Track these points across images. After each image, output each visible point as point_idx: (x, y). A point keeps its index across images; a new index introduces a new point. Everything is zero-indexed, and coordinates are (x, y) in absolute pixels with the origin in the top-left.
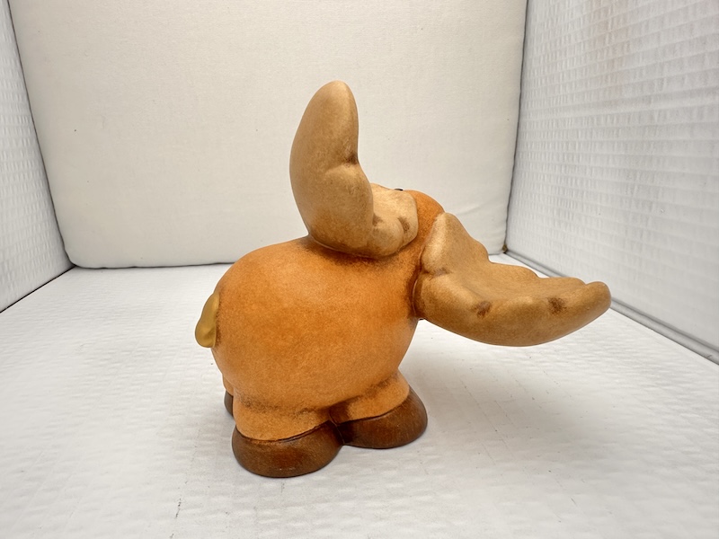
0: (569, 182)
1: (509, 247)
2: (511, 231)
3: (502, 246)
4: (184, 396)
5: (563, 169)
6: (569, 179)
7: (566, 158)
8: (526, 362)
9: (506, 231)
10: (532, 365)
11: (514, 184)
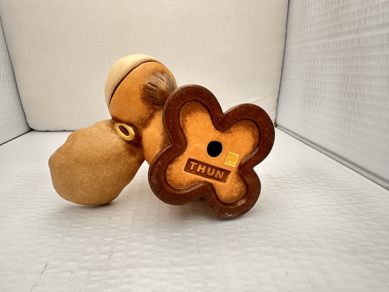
0: (311, 84)
1: (278, 123)
2: (279, 114)
5: (308, 76)
8: (274, 188)
9: (276, 114)
10: (278, 190)
11: (281, 86)
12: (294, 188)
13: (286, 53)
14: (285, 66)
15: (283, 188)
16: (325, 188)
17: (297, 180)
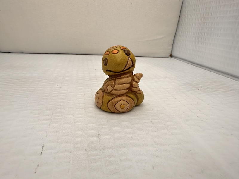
0: (205, 25)
1: (173, 54)
2: (175, 48)
3: (170, 54)
4: (45, 98)
5: (203, 19)
6: (205, 24)
7: (205, 14)
8: (197, 91)
9: (172, 49)
10: (201, 92)
11: (178, 28)
12: (211, 91)
13: (184, 5)
14: (182, 14)
15: (203, 91)
16: (231, 91)
17: (209, 86)
